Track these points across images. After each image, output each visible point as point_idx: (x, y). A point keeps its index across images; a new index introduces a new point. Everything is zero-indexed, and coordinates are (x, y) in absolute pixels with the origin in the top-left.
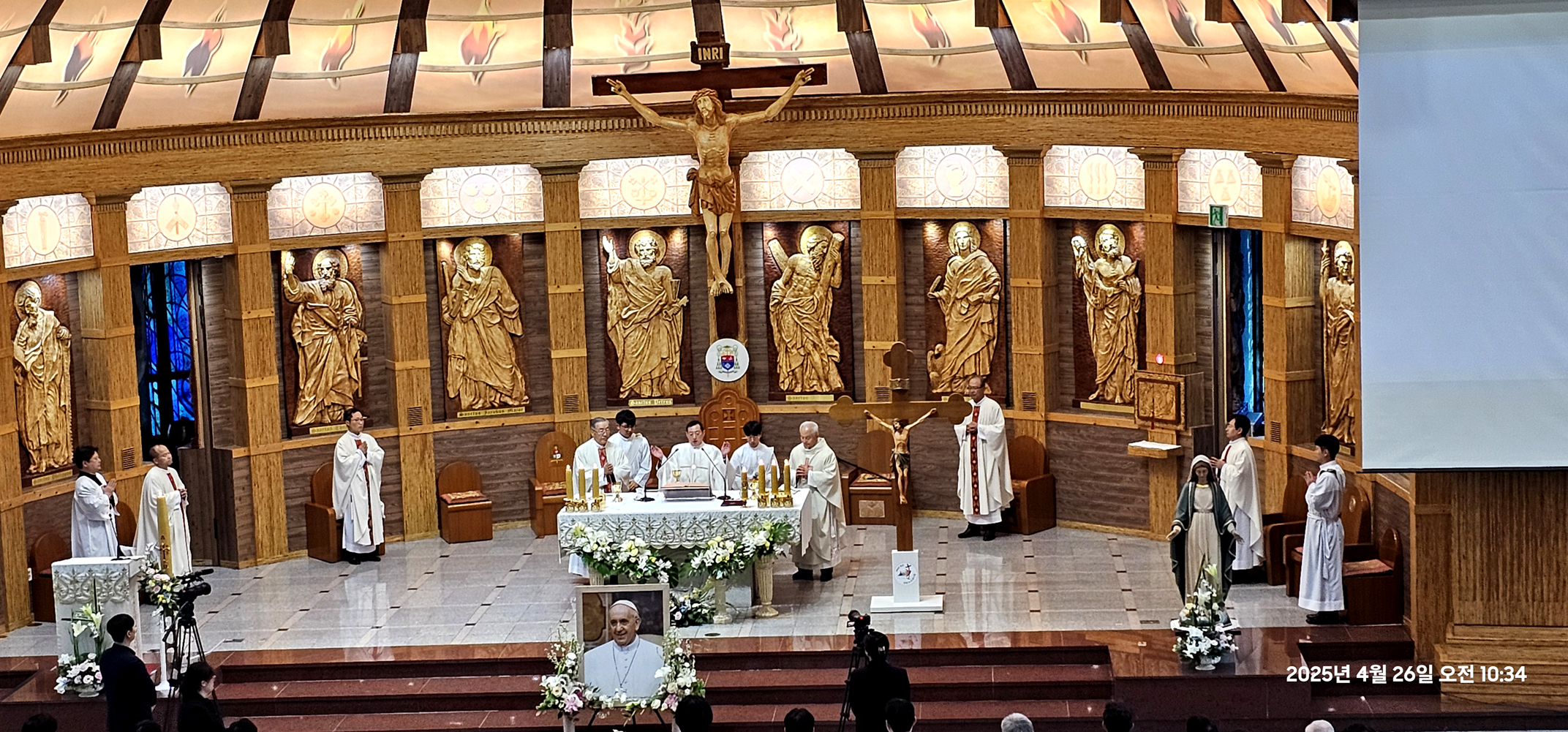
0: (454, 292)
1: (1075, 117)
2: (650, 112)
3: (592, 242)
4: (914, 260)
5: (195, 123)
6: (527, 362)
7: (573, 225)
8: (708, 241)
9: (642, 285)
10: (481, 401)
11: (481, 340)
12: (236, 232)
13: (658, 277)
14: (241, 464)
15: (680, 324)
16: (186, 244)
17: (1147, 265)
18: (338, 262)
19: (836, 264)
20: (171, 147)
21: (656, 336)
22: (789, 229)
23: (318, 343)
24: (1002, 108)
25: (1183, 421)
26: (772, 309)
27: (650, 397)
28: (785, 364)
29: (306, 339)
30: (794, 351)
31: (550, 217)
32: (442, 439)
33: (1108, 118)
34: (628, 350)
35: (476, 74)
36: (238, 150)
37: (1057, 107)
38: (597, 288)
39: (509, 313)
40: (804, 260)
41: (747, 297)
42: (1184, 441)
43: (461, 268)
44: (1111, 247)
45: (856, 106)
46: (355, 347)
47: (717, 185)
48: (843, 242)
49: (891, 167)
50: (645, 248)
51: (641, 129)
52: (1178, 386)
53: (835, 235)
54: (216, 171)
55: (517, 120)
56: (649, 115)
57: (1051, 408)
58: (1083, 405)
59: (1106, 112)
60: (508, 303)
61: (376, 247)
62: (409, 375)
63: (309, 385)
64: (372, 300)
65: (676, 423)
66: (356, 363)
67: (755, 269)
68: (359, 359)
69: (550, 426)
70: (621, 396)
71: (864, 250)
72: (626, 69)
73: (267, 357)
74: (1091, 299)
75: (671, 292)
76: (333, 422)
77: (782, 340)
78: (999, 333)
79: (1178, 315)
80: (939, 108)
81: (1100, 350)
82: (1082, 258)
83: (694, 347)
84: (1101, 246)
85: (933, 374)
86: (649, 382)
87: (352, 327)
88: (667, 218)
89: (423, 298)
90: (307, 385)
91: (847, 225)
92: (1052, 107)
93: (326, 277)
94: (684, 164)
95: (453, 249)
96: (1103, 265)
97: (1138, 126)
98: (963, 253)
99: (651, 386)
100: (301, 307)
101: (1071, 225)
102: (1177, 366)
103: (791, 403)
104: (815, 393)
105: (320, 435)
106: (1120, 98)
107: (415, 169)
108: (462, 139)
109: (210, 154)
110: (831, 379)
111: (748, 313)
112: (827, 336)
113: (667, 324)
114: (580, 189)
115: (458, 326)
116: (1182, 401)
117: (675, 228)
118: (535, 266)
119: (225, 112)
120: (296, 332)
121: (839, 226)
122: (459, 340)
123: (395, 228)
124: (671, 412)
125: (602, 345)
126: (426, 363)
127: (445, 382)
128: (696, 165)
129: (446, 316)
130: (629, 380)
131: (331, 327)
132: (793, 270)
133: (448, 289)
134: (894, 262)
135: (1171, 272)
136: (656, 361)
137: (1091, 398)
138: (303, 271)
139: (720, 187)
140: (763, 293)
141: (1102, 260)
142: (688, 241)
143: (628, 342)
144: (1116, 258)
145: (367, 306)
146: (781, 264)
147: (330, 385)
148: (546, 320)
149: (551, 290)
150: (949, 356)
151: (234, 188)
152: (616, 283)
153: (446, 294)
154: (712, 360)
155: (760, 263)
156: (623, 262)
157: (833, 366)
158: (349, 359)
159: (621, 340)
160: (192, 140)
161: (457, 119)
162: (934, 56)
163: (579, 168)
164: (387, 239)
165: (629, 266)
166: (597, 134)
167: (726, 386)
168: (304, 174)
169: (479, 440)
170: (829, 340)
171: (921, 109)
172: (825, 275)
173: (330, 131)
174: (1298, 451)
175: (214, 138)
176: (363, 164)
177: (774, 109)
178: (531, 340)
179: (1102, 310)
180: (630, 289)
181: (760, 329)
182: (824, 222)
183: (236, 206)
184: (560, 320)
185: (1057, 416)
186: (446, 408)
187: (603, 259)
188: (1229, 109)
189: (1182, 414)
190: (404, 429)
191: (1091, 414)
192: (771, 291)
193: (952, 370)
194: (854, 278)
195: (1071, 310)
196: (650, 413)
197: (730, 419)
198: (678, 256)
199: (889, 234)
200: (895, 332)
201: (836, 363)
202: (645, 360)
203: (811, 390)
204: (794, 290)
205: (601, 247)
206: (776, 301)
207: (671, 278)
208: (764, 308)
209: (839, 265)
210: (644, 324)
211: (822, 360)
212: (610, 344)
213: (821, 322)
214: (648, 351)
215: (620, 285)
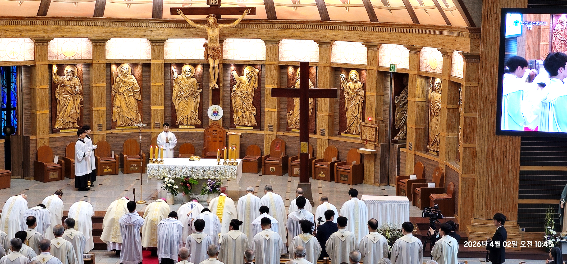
0: (116, 83)
1: (343, 31)
2: (191, 21)
3: (168, 68)
4: (284, 80)
5: (22, 15)
6: (142, 110)
7: (162, 61)
8: (211, 69)
9: (185, 84)
10: (125, 123)
11: (126, 101)
12: (36, 57)
13: (192, 82)
14: (33, 142)
15: (199, 99)
16: (16, 60)
17: (367, 85)
18: (74, 70)
19: (256, 80)
20: (12, 24)
21: (190, 103)
22: (240, 67)
23: (65, 99)
24: (318, 27)
25: (377, 141)
26: (232, 95)
27: (186, 125)
28: (236, 115)
29: (60, 98)
30: (240, 110)
31: (153, 58)
32: (109, 136)
33: (355, 32)
35: (128, 4)
36: (38, 27)
37: (337, 27)
38: (169, 84)
39: (137, 92)
40: (244, 79)
41: (224, 91)
42: (377, 148)
43: (119, 74)
44: (354, 78)
45: (266, 24)
46: (79, 101)
47: (214, 49)
48: (259, 72)
49: (278, 46)
50: (187, 71)
51: (187, 28)
52: (376, 129)
53: (256, 70)
54: (30, 34)
55: (143, 22)
56: (191, 23)
57: (330, 135)
58: (342, 134)
59: (354, 30)
60: (137, 88)
61: (88, 65)
62: (98, 112)
63: (61, 114)
64: (86, 85)
65: (196, 135)
66: (79, 107)
67: (227, 80)
68: (80, 106)
69: (150, 133)
70: (176, 124)
71: (266, 75)
72: (183, 6)
73: (45, 103)
74: (346, 96)
75: (196, 87)
76: (69, 128)
77: (235, 106)
78: (313, 107)
79: (377, 103)
80: (295, 26)
81: (348, 116)
82: (343, 82)
83: (203, 107)
84: (351, 78)
85: (289, 121)
86: (187, 119)
87: (78, 94)
88: (196, 60)
89: (104, 85)
90: (60, 114)
92: (335, 27)
93: (69, 75)
94: (203, 41)
95: (117, 68)
96: (351, 85)
97: (366, 35)
99: (187, 121)
100: (59, 86)
101: (340, 70)
102: (376, 121)
103: (237, 129)
104: (246, 126)
105: (64, 133)
106: (360, 25)
107: (104, 38)
108: (122, 28)
109: (27, 27)
110: (252, 121)
111: (223, 96)
112: (252, 106)
113: (194, 99)
114: (165, 48)
115: (118, 96)
116: (377, 134)
117: (198, 64)
118: (147, 76)
119: (34, 12)
120: (57, 95)
121: (258, 67)
122: (117, 101)
123: (96, 59)
124: (194, 130)
126: (105, 108)
127: (111, 116)
128: (207, 42)
129: (113, 92)
130: (179, 118)
131: (70, 93)
132: (241, 81)
133: (114, 82)
134: (277, 80)
135: (375, 88)
136: (189, 112)
137: (345, 132)
138: (61, 72)
139: (215, 50)
140: (229, 89)
141: (350, 83)
142: (203, 69)
143: (180, 105)
144: (356, 82)
145: (84, 87)
146: (236, 79)
147: (69, 114)
148: (150, 95)
149: (152, 84)
150: (295, 115)
151: (36, 40)
152: (176, 83)
153: (114, 84)
154: (210, 113)
155: (229, 78)
156: (179, 75)
157: (253, 117)
158: (76, 106)
159: (177, 104)
160: (21, 22)
161: (120, 20)
162: (294, 7)
163: (165, 41)
164: (92, 62)
165: (181, 77)
166: (172, 29)
167: (215, 122)
168: (63, 37)
169: (123, 137)
171: (289, 26)
172: (252, 84)
173: (73, 22)
174: (418, 153)
175: (29, 22)
176: (85, 35)
177: (236, 23)
178: (144, 102)
179: (350, 100)
180: (181, 85)
181: (228, 102)
182: (253, 65)
183: (36, 47)
184: (155, 96)
185: (332, 138)
186: (112, 125)
188: (399, 30)
189: (377, 139)
190: (95, 132)
191: (345, 138)
192: (232, 89)
194: (262, 85)
195: (339, 100)
196: (186, 130)
197: (215, 134)
198: (199, 74)
199: (275, 70)
200: (276, 105)
201: (254, 115)
202: (186, 112)
203: (245, 125)
204: (240, 88)
205: (172, 70)
206: (234, 92)
207: (196, 82)
208: (229, 94)
209: (257, 80)
210: (185, 99)
211: (249, 114)
212: (173, 105)
213: (250, 100)
214: (187, 108)
215: (178, 84)
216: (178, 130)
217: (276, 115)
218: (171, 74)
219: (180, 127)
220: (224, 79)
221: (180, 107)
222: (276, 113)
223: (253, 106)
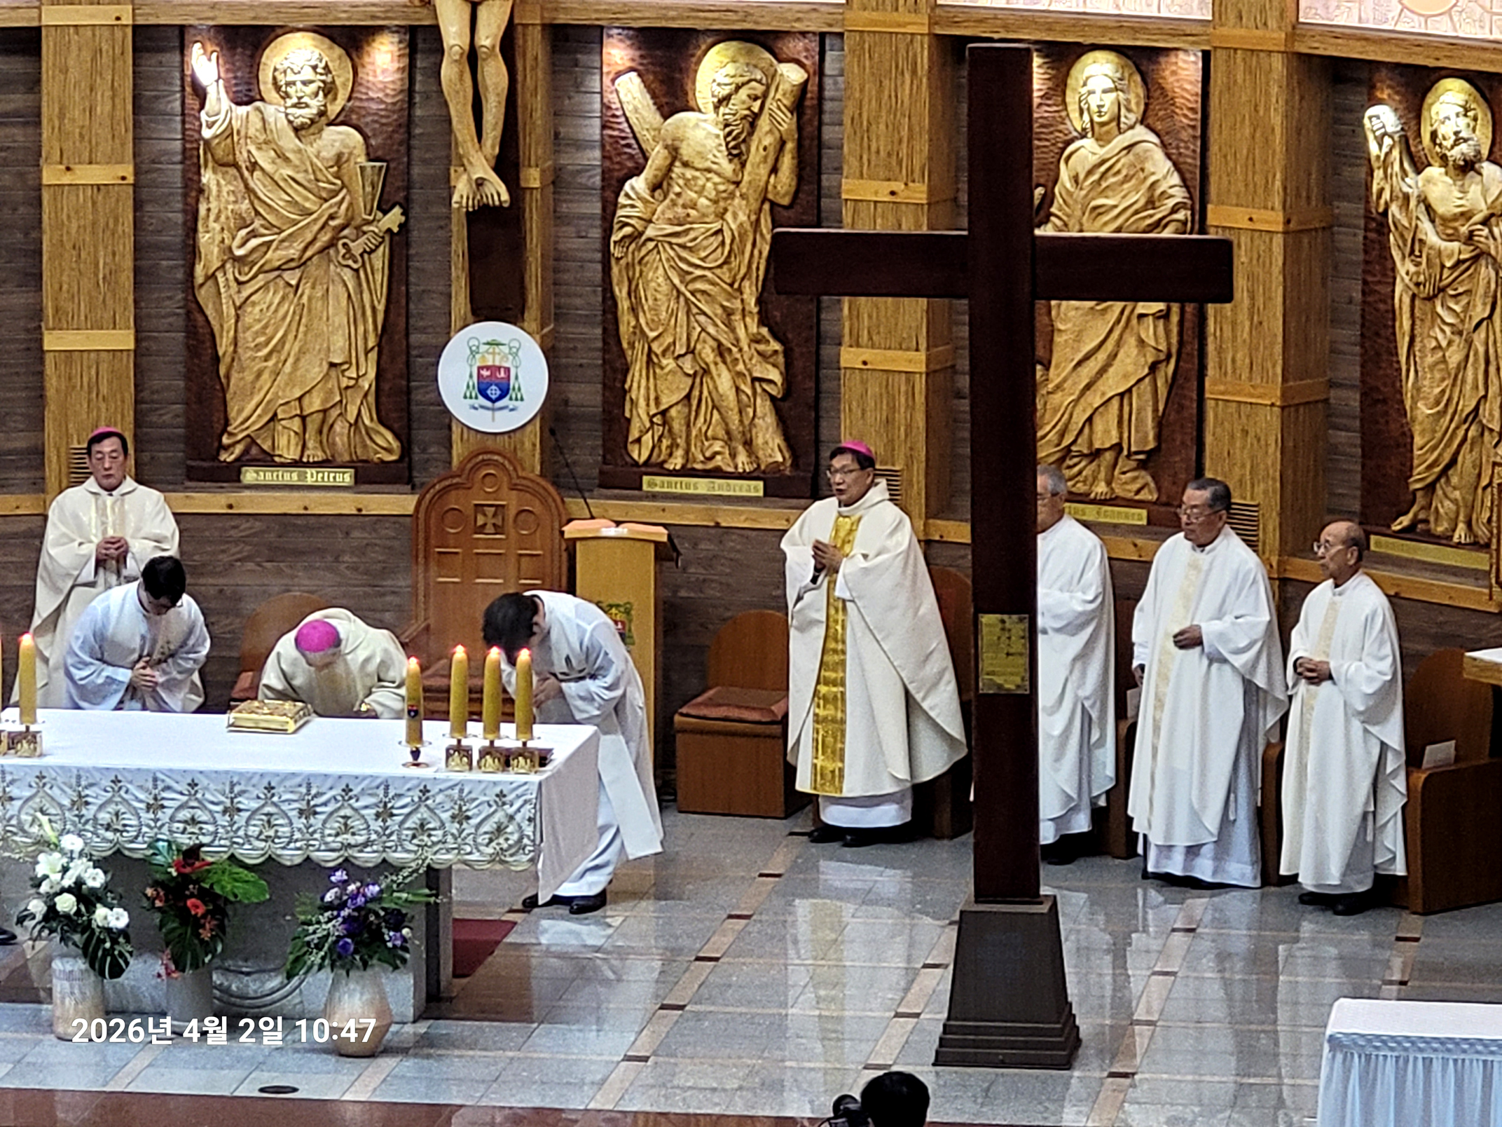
3: (162, 58)
7: (118, 10)
8: (448, 71)
9: (287, 171)
13: (328, 154)
15: (380, 279)
19: (782, 143)
21: (319, 305)
22: (667, 49)
26: (616, 251)
27: (297, 464)
28: (646, 394)
30: (668, 363)
34: (247, 338)
38: (174, 173)
40: (700, 131)
41: (554, 219)
44: (1458, 140)
48: (804, 84)
50: (299, 79)
53: (784, 69)
57: (1294, 546)
65: (356, 534)
67: (580, 145)
69: (35, 524)
70: (223, 457)
71: (849, 111)
74: (1404, 268)
75: (361, 194)
77: (638, 331)
81: (1422, 404)
82: (1386, 164)
83: (415, 338)
84: (1434, 135)
86: (296, 424)
88: (354, 2)
91: (815, 46)
96: (1438, 184)
98: (1100, 131)
99: (302, 435)
101: (1364, 75)
103: (649, 498)
104: (717, 473)
110: (759, 441)
111: (552, 257)
112: (753, 328)
113: (348, 275)
117: (373, 31)
118: (16, 114)
121: (796, 47)
124: (346, 504)
125: (180, 322)
132: (674, 153)
134: (922, 147)
136: (314, 371)
137: (1395, 527)
140: (596, 208)
141: (1435, 171)
142: (412, 67)
143: (248, 320)
144: (1467, 167)
146: (645, 136)
148: (37, 253)
149: (51, 175)
152: (221, 164)
154: (454, 376)
155: (593, 130)
156: (243, 110)
157: (764, 407)
159: (229, 311)
165: (255, 119)
167: (490, 443)
170: (756, 340)
172: (756, 168)
179: (1430, 299)
180: (256, 181)
181: (587, 300)
182: (760, 37)
184: (70, 255)
185: (1307, 570)
187: (192, 102)
192: (616, 204)
193: (1062, 435)
194: (826, 180)
195: (1357, 296)
196: (291, 504)
197: (490, 529)
198: (382, 102)
199: (914, 72)
200: (919, 328)
201: (773, 398)
202: (288, 368)
203: (710, 466)
204: (674, 204)
205: (188, 72)
206: (628, 230)
207: (362, 160)
208: (598, 245)
209: (790, 146)
210: (287, 275)
211: (738, 389)
212: (200, 318)
213: (740, 290)
214: (296, 348)
215: (233, 171)
216: (233, 497)
217: (920, 399)
218: (183, 103)
219: (250, 475)
220: (557, 135)
221: (249, 335)
222: (920, 384)
223: (764, 331)
